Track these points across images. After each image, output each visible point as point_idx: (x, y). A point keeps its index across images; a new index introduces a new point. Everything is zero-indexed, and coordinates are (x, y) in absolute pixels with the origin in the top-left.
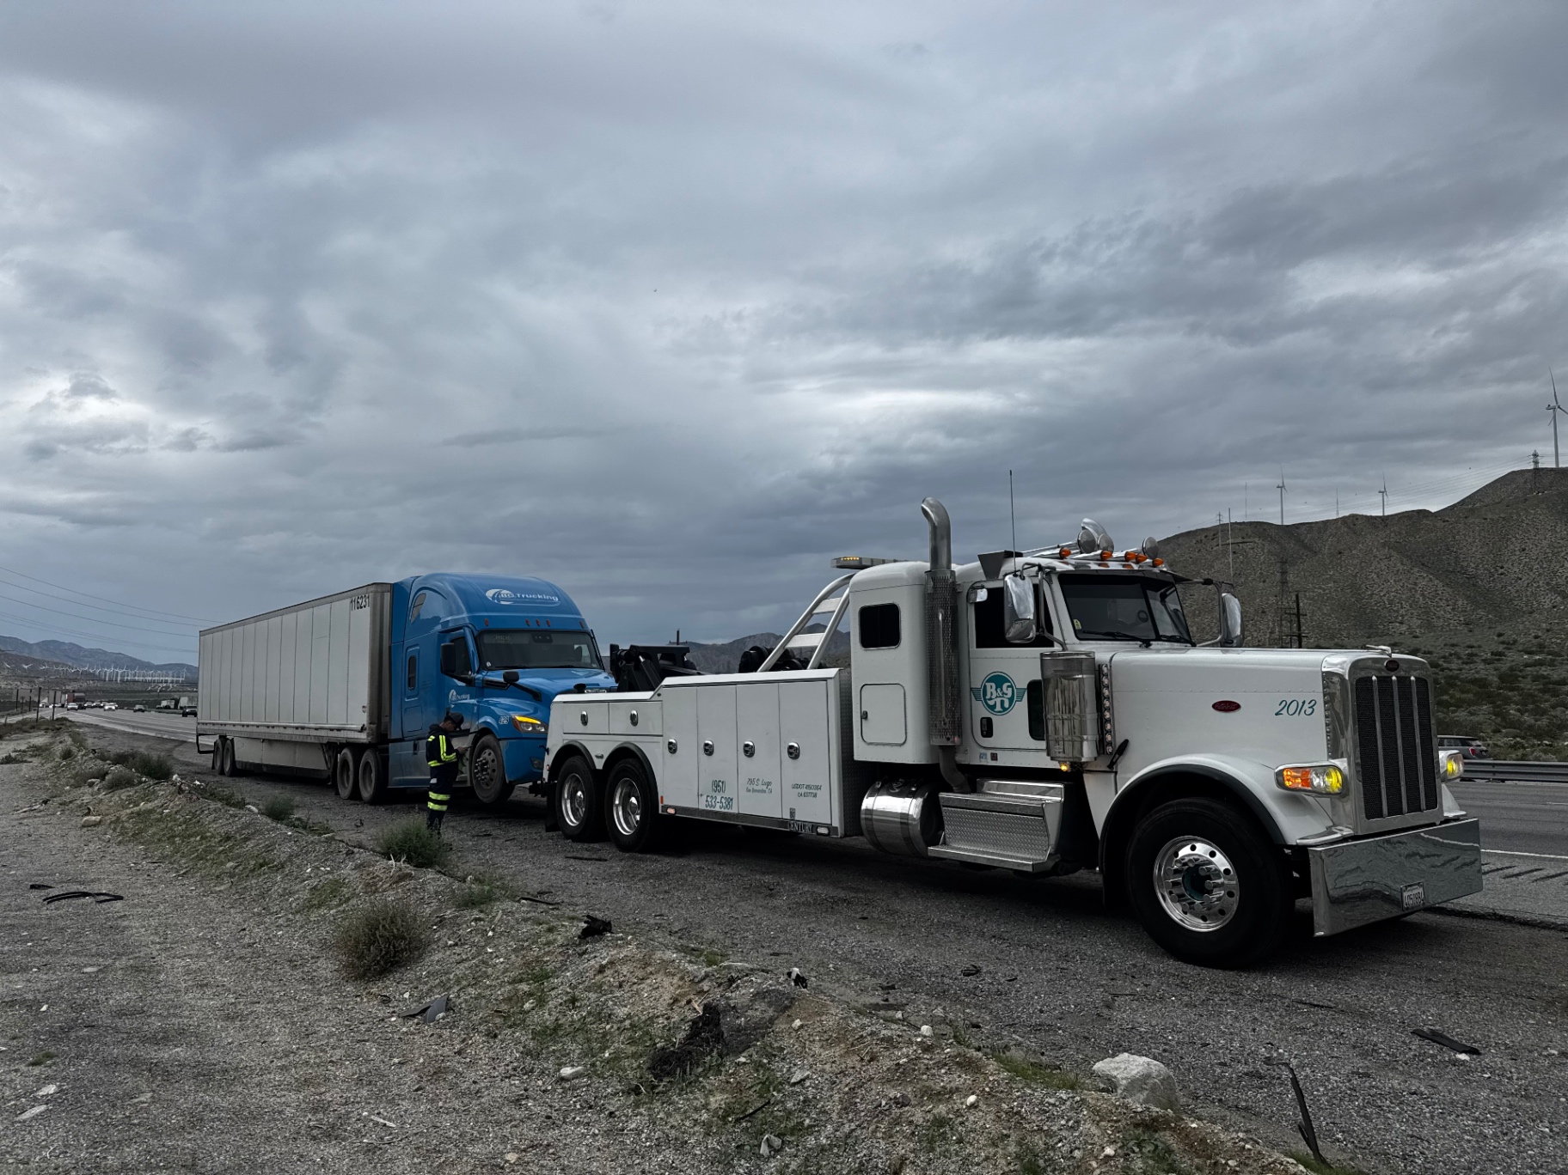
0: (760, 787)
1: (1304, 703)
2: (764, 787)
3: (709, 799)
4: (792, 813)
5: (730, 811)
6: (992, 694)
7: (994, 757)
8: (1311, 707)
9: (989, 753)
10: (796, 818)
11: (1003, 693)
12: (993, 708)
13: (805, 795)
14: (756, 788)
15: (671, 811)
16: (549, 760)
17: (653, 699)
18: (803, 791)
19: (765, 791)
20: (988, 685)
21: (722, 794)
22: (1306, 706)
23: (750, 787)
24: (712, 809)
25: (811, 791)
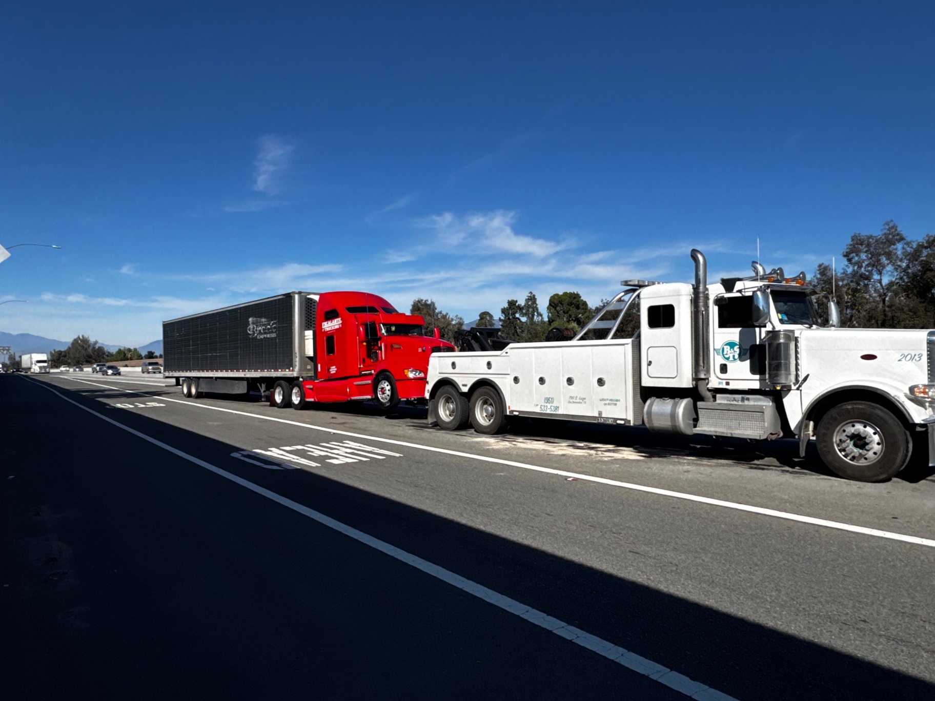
0: (578, 401)
1: (915, 355)
2: (581, 401)
3: (542, 407)
4: (600, 413)
5: (557, 413)
6: (727, 351)
7: (728, 384)
8: (920, 357)
9: (724, 382)
10: (603, 416)
11: (735, 351)
12: (728, 359)
13: (609, 404)
14: (575, 401)
15: (516, 413)
16: (429, 387)
17: (502, 355)
18: (607, 402)
19: (581, 403)
20: (725, 347)
21: (551, 404)
22: (916, 357)
23: (571, 401)
24: (545, 412)
25: (614, 402)
